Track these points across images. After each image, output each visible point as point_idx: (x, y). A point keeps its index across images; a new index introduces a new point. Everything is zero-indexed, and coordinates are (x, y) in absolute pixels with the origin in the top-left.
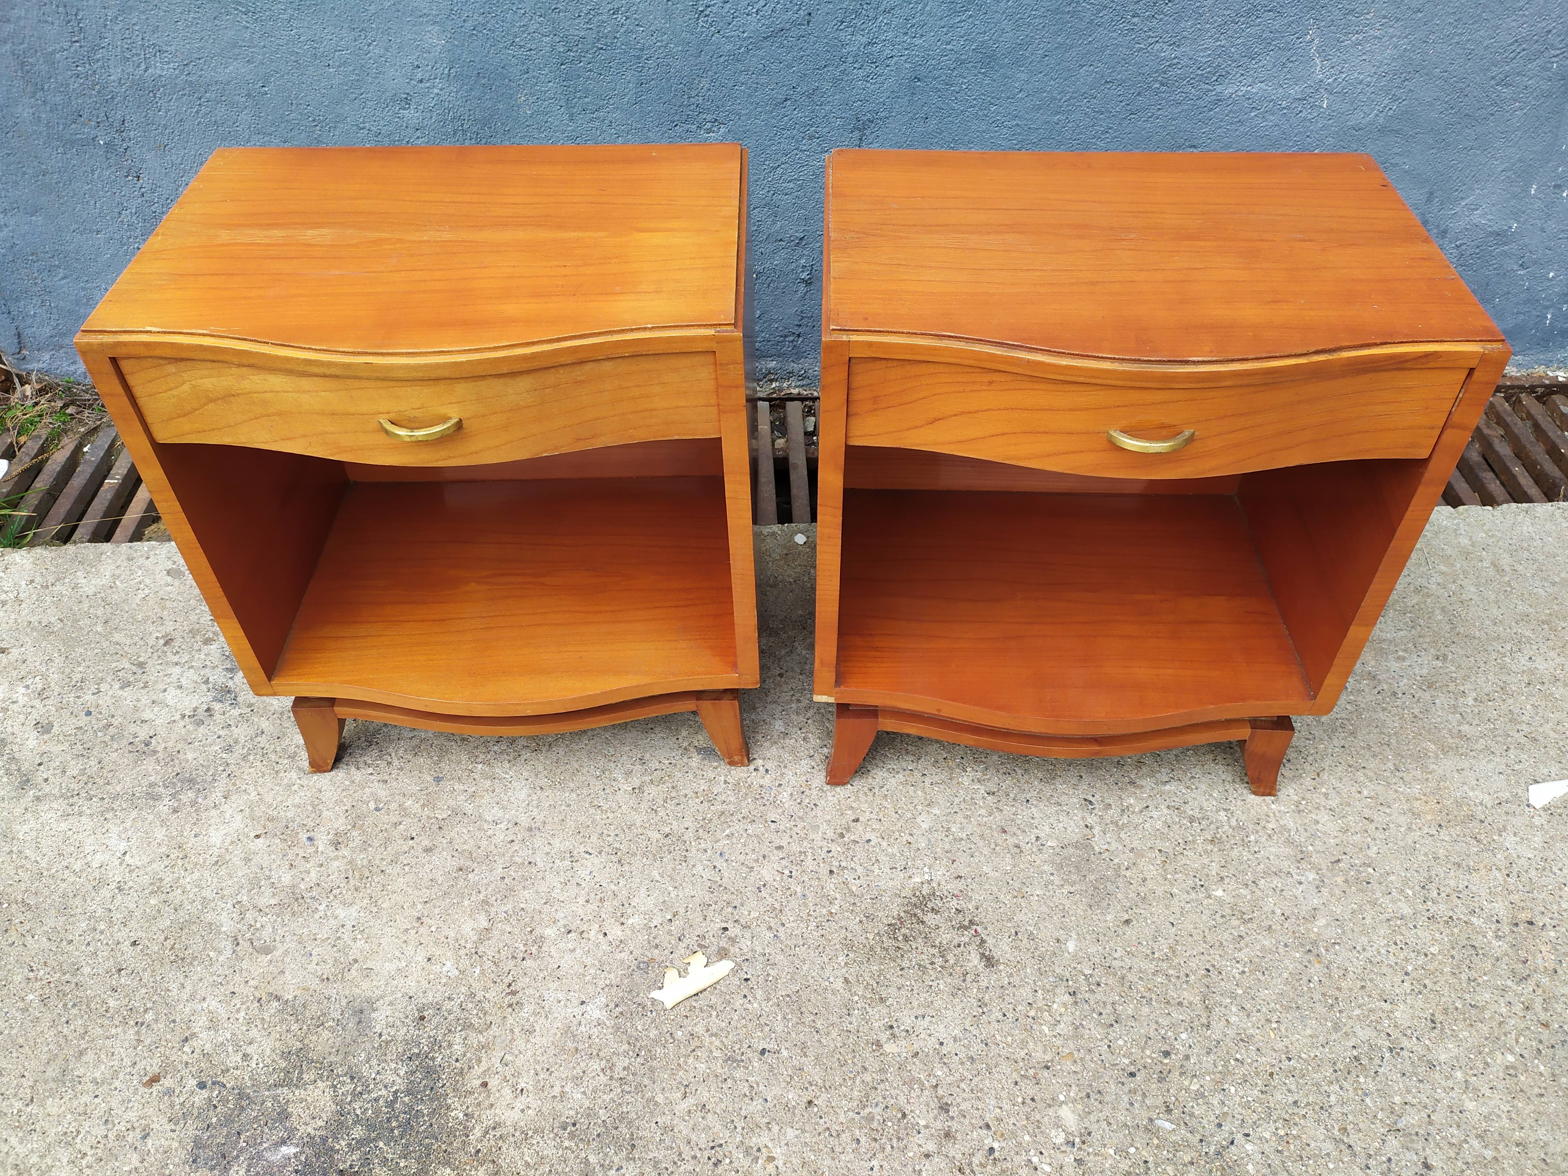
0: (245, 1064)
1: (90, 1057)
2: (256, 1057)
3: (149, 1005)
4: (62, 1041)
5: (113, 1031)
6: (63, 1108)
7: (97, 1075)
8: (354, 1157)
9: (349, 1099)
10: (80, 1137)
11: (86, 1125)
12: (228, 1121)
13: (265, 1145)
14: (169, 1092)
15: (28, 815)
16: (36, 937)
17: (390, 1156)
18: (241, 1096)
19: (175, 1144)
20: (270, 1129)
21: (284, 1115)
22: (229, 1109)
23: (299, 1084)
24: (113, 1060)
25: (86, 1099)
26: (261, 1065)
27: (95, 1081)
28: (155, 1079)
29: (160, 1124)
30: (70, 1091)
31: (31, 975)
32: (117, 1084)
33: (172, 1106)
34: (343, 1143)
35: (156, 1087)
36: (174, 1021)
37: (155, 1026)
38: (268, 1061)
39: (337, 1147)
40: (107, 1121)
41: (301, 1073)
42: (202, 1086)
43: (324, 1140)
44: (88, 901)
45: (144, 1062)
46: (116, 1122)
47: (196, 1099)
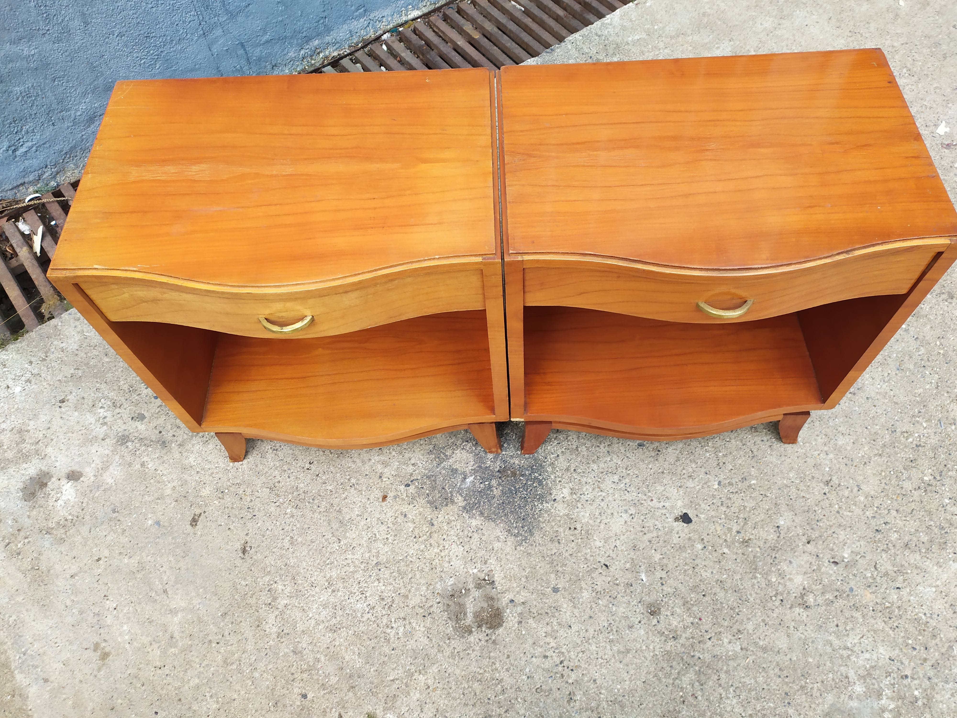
0: (417, 467)
1: (344, 510)
2: (418, 462)
3: (348, 477)
4: (325, 514)
5: (344, 496)
6: (357, 533)
7: (357, 513)
8: (498, 464)
9: (474, 449)
10: (377, 535)
11: (375, 530)
12: (433, 488)
13: (459, 484)
14: (395, 497)
15: (185, 454)
16: (260, 491)
17: (512, 454)
18: (428, 477)
19: (421, 510)
20: (454, 478)
21: (454, 471)
22: (429, 484)
23: (447, 458)
24: (357, 504)
25: (363, 523)
26: (424, 463)
27: (358, 515)
28: (385, 498)
29: (405, 508)
30: (352, 526)
31: (277, 504)
32: (370, 510)
33: (403, 500)
34: (489, 462)
35: (388, 499)
36: (367, 475)
37: (360, 482)
38: (425, 460)
39: (488, 465)
40: (382, 523)
41: (444, 454)
42: (408, 485)
43: (480, 467)
44: (266, 464)
45: (372, 496)
46: (386, 520)
47: (411, 491)
